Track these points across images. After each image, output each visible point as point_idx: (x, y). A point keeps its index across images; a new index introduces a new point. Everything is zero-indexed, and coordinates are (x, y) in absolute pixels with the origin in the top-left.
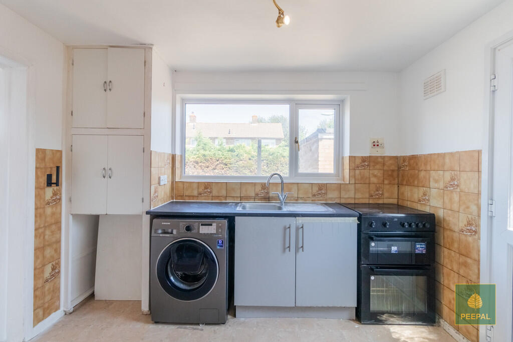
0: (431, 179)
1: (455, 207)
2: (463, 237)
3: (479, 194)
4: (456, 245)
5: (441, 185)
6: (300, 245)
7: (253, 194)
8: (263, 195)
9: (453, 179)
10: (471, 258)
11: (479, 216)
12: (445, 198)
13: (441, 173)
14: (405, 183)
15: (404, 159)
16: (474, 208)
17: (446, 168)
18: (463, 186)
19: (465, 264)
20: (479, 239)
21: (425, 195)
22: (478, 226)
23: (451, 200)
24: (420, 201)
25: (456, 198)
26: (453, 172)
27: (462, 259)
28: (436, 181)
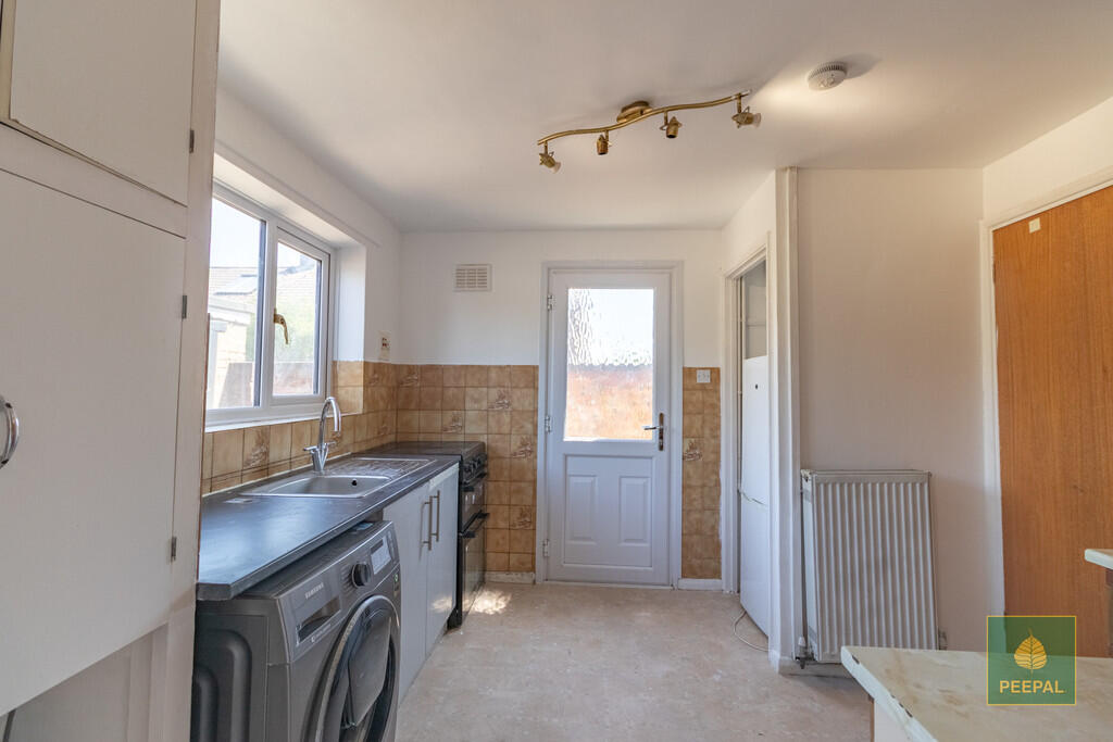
0: (467, 399)
1: (506, 429)
2: (516, 461)
3: (535, 411)
4: (506, 473)
5: (484, 405)
6: (434, 531)
8: (258, 462)
9: (502, 397)
10: (525, 481)
11: (536, 435)
12: (490, 419)
13: (485, 389)
14: (413, 406)
15: (411, 369)
16: (529, 427)
17: (491, 384)
18: (515, 404)
19: (519, 491)
20: (536, 457)
21: (455, 420)
22: (534, 444)
23: (498, 422)
24: (446, 430)
25: (506, 418)
26: (502, 389)
27: (514, 486)
28: (476, 401)
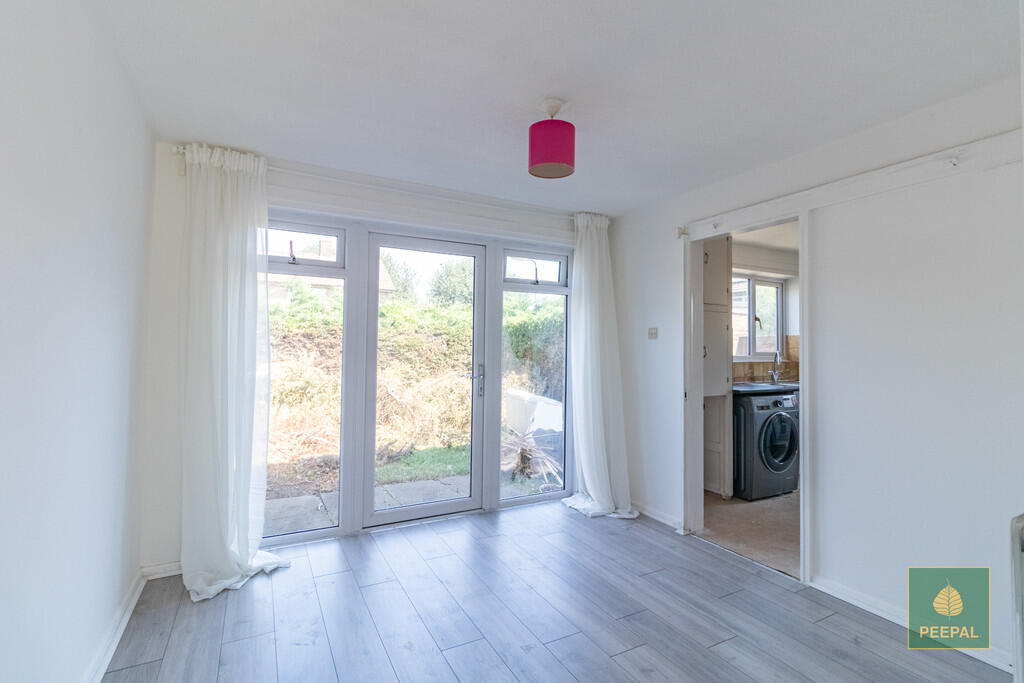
7: (743, 375)
8: (749, 375)
